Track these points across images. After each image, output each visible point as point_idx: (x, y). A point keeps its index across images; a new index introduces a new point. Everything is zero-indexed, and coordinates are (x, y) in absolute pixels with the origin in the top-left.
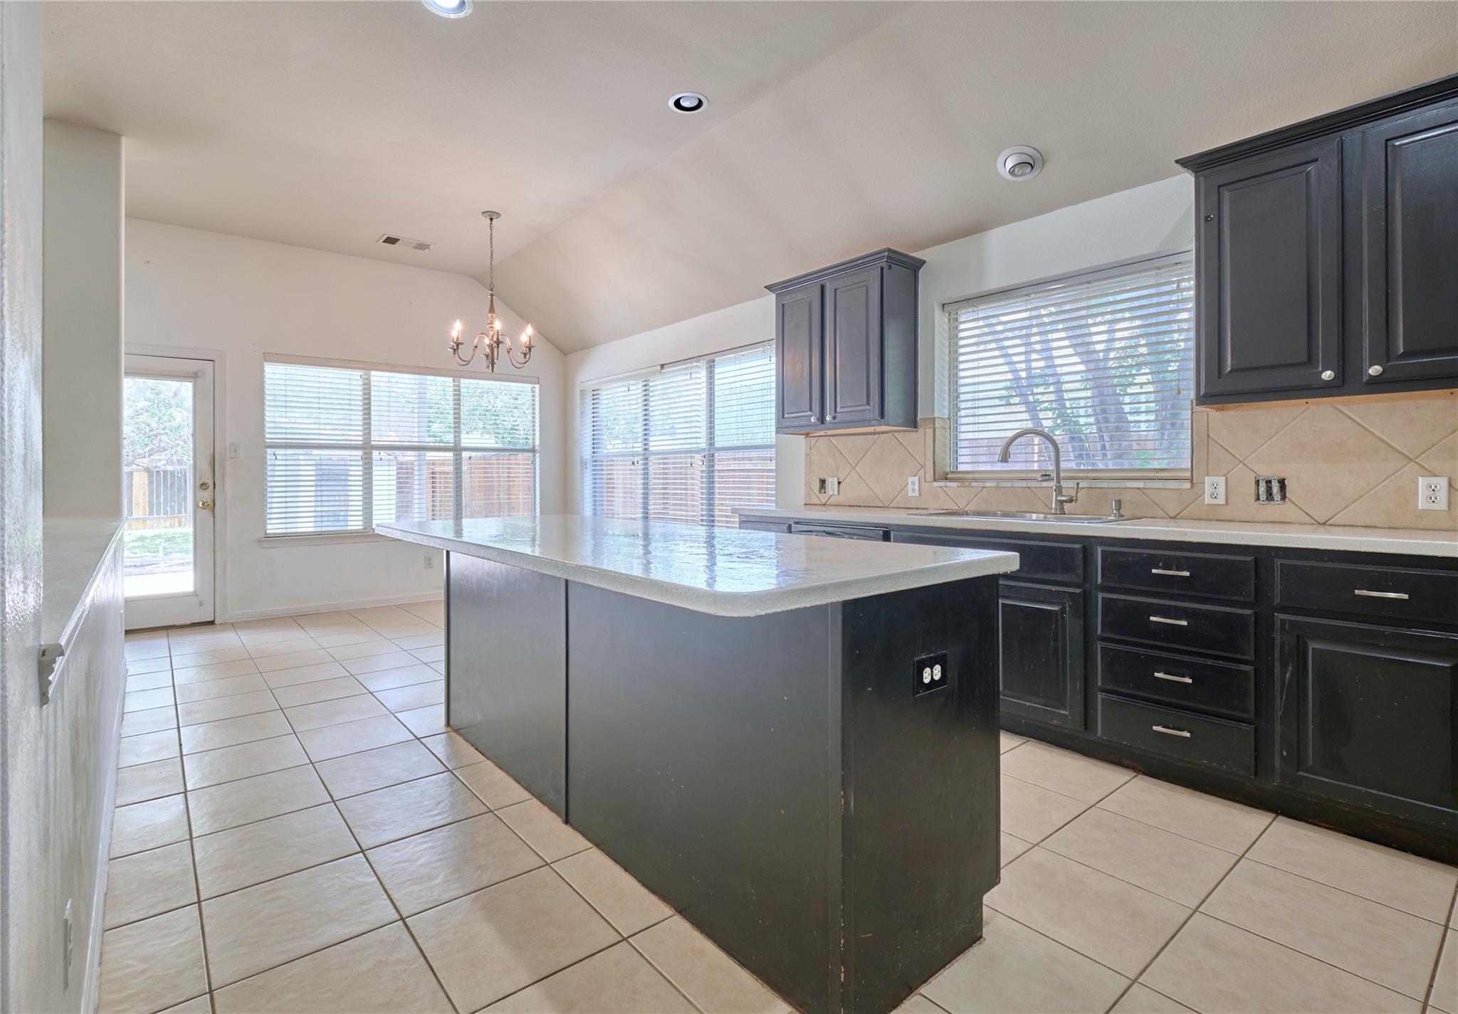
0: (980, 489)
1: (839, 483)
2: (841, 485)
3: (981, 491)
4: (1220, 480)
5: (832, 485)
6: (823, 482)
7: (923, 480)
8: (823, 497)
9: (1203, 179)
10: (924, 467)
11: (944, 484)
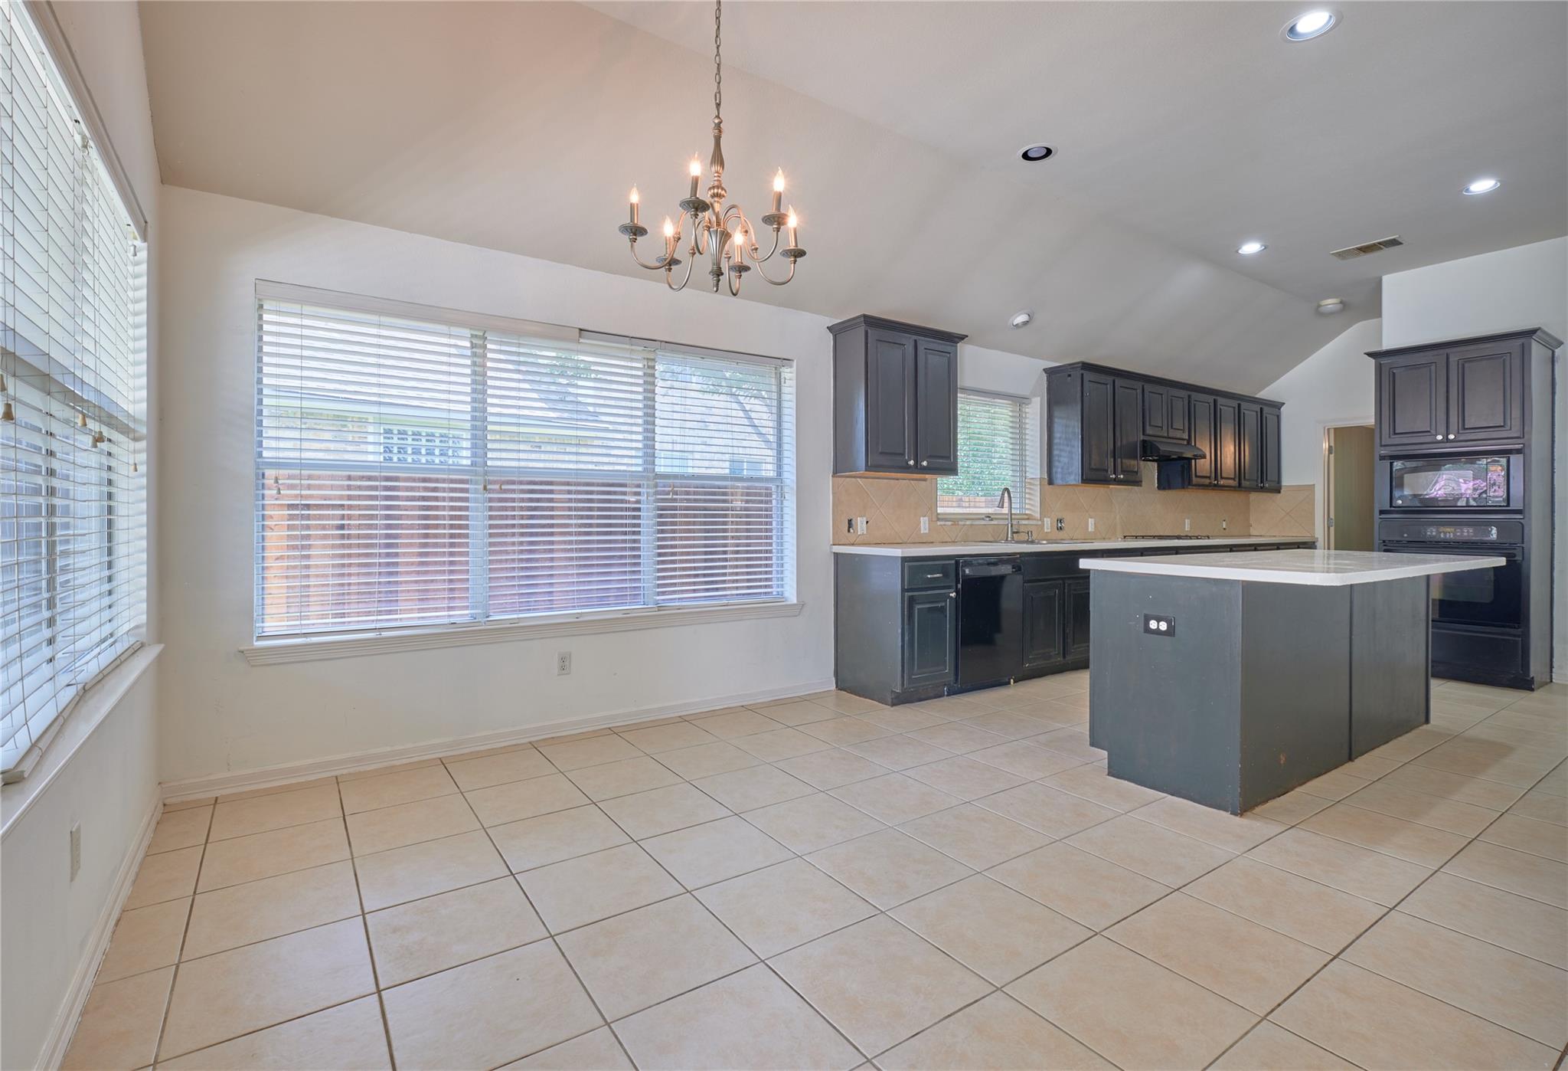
0: (962, 526)
1: (867, 522)
2: (869, 525)
3: (963, 528)
4: (1049, 520)
5: (860, 524)
6: (850, 521)
7: (930, 521)
8: (851, 537)
9: (1085, 375)
10: (931, 509)
11: (943, 523)
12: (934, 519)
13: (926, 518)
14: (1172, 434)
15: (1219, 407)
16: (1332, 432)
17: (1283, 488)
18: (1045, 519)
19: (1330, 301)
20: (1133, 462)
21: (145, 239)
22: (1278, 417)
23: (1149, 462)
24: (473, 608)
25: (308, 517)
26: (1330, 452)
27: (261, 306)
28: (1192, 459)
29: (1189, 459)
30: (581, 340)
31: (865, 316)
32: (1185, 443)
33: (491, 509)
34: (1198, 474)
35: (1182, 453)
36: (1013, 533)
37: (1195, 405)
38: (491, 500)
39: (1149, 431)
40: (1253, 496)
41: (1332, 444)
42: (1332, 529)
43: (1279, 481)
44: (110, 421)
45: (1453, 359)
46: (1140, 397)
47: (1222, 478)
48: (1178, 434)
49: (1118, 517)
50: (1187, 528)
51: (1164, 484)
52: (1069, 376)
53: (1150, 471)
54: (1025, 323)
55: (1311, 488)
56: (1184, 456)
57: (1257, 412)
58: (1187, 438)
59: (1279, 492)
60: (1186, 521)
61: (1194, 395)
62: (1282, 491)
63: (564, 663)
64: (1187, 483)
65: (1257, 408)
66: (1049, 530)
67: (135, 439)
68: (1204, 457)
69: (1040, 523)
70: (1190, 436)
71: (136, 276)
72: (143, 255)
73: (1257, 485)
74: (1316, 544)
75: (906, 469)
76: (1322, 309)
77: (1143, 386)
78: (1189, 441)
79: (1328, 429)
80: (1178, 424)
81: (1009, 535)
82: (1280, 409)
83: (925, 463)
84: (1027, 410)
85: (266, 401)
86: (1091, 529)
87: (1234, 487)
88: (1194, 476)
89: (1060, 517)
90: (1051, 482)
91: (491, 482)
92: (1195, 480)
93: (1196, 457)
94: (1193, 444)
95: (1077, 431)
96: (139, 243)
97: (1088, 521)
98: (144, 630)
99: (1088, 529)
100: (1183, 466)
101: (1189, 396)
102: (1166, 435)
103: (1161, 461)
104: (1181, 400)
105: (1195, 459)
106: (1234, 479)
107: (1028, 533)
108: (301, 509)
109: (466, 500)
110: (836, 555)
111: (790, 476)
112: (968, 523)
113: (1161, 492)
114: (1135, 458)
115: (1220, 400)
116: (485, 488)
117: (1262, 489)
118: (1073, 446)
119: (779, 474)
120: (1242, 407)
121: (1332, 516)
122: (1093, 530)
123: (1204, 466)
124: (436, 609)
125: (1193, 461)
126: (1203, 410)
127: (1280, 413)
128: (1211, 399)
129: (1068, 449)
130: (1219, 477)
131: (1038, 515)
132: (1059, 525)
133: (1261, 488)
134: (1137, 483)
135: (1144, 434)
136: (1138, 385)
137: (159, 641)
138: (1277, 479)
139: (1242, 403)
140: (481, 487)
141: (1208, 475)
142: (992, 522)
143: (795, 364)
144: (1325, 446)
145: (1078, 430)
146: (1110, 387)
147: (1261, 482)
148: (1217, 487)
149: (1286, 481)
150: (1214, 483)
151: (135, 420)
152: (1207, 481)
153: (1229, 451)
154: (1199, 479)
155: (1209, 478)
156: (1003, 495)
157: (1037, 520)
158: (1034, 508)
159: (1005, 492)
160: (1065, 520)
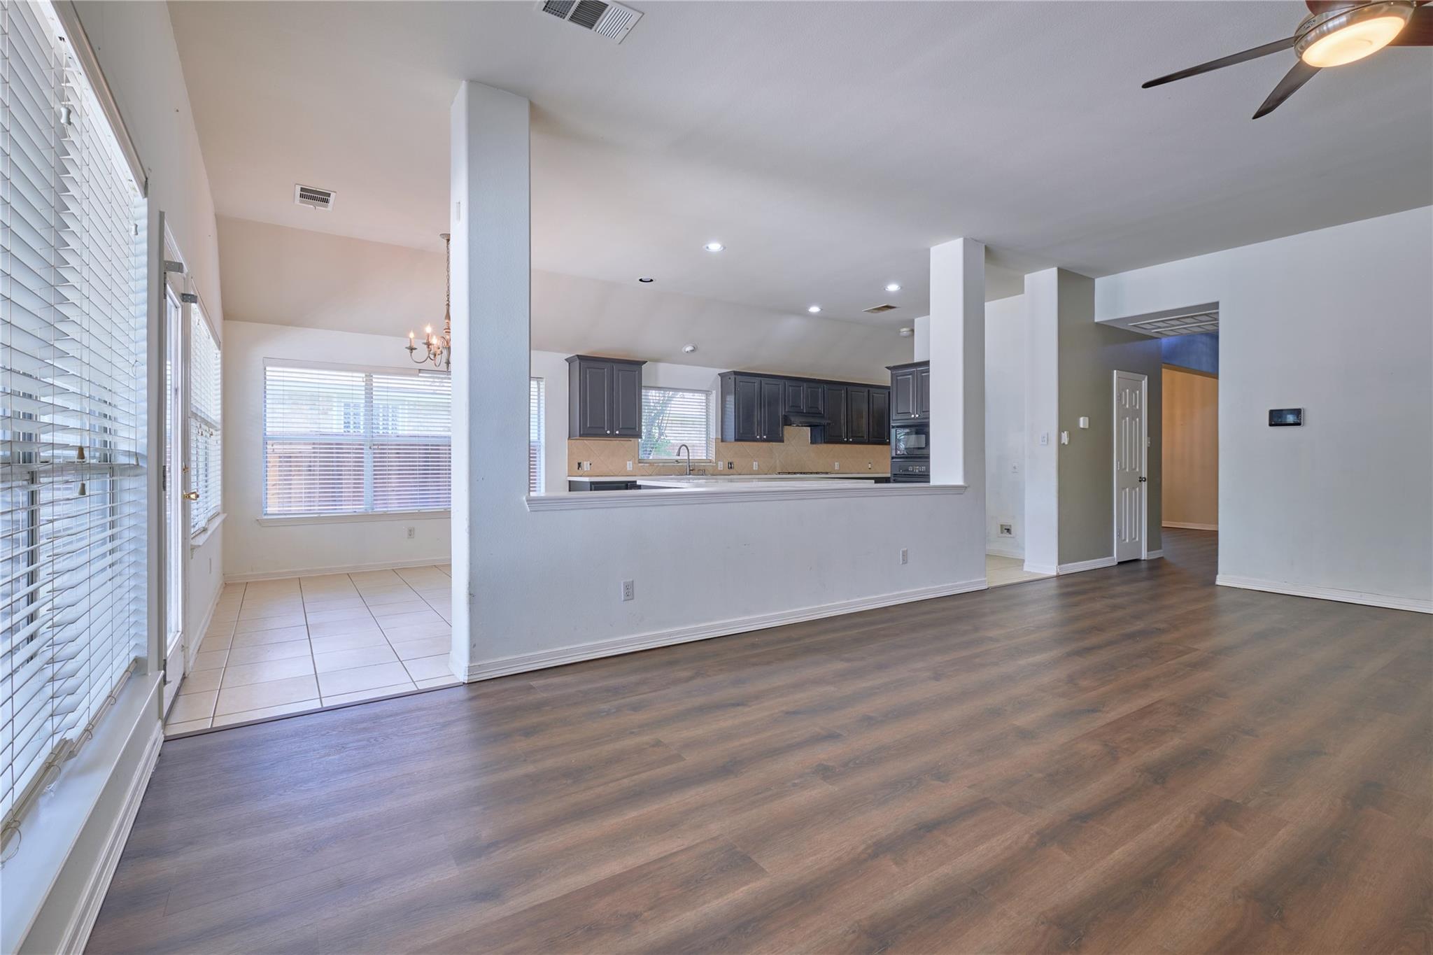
1: (590, 464)
2: (592, 466)
4: (722, 463)
5: (586, 466)
6: (579, 464)
7: (634, 463)
8: (580, 472)
9: (738, 378)
10: (634, 457)
11: (642, 464)
12: (637, 462)
13: (631, 462)
14: (809, 410)
15: (850, 393)
18: (719, 462)
19: (905, 329)
20: (776, 427)
21: (219, 349)
24: (366, 505)
25: (290, 462)
27: (265, 369)
28: (825, 425)
29: (823, 426)
30: (420, 375)
31: (578, 356)
32: (820, 416)
33: (374, 458)
34: (831, 434)
36: (690, 470)
38: (374, 453)
39: (789, 409)
44: (207, 423)
46: (782, 389)
47: (852, 437)
48: (815, 411)
49: (778, 461)
50: (837, 467)
51: (814, 440)
52: (731, 377)
53: (804, 433)
54: (692, 351)
57: (885, 395)
58: (821, 412)
60: (836, 464)
61: (828, 386)
63: (411, 533)
64: (824, 440)
65: (885, 392)
66: (722, 468)
67: (216, 430)
69: (715, 464)
70: (824, 411)
71: (216, 364)
72: (219, 356)
75: (607, 435)
76: (901, 334)
77: (785, 383)
78: (823, 415)
80: (814, 404)
81: (688, 472)
83: (617, 432)
85: (268, 406)
86: (755, 468)
88: (828, 436)
89: (730, 461)
90: (722, 441)
91: (374, 445)
93: (827, 424)
94: (826, 416)
96: (218, 351)
97: (752, 463)
98: (219, 507)
99: (753, 468)
100: (822, 430)
101: (823, 387)
102: (805, 411)
103: (812, 426)
106: (864, 437)
107: (704, 470)
108: (287, 458)
109: (362, 453)
110: (570, 481)
111: (543, 440)
112: (661, 464)
113: (814, 445)
114: (778, 425)
115: (851, 389)
116: (370, 448)
119: (539, 439)
120: (871, 392)
122: (757, 469)
124: (348, 505)
125: (826, 427)
128: (843, 387)
131: (714, 460)
132: (730, 466)
134: (781, 440)
135: (785, 411)
136: (781, 382)
137: (224, 512)
140: (368, 447)
142: (679, 464)
143: (544, 380)
145: (733, 410)
146: (757, 385)
150: (844, 439)
151: (216, 423)
152: (839, 439)
154: (831, 438)
155: (841, 436)
156: (680, 448)
157: (713, 463)
158: (712, 457)
159: (684, 447)
160: (735, 463)
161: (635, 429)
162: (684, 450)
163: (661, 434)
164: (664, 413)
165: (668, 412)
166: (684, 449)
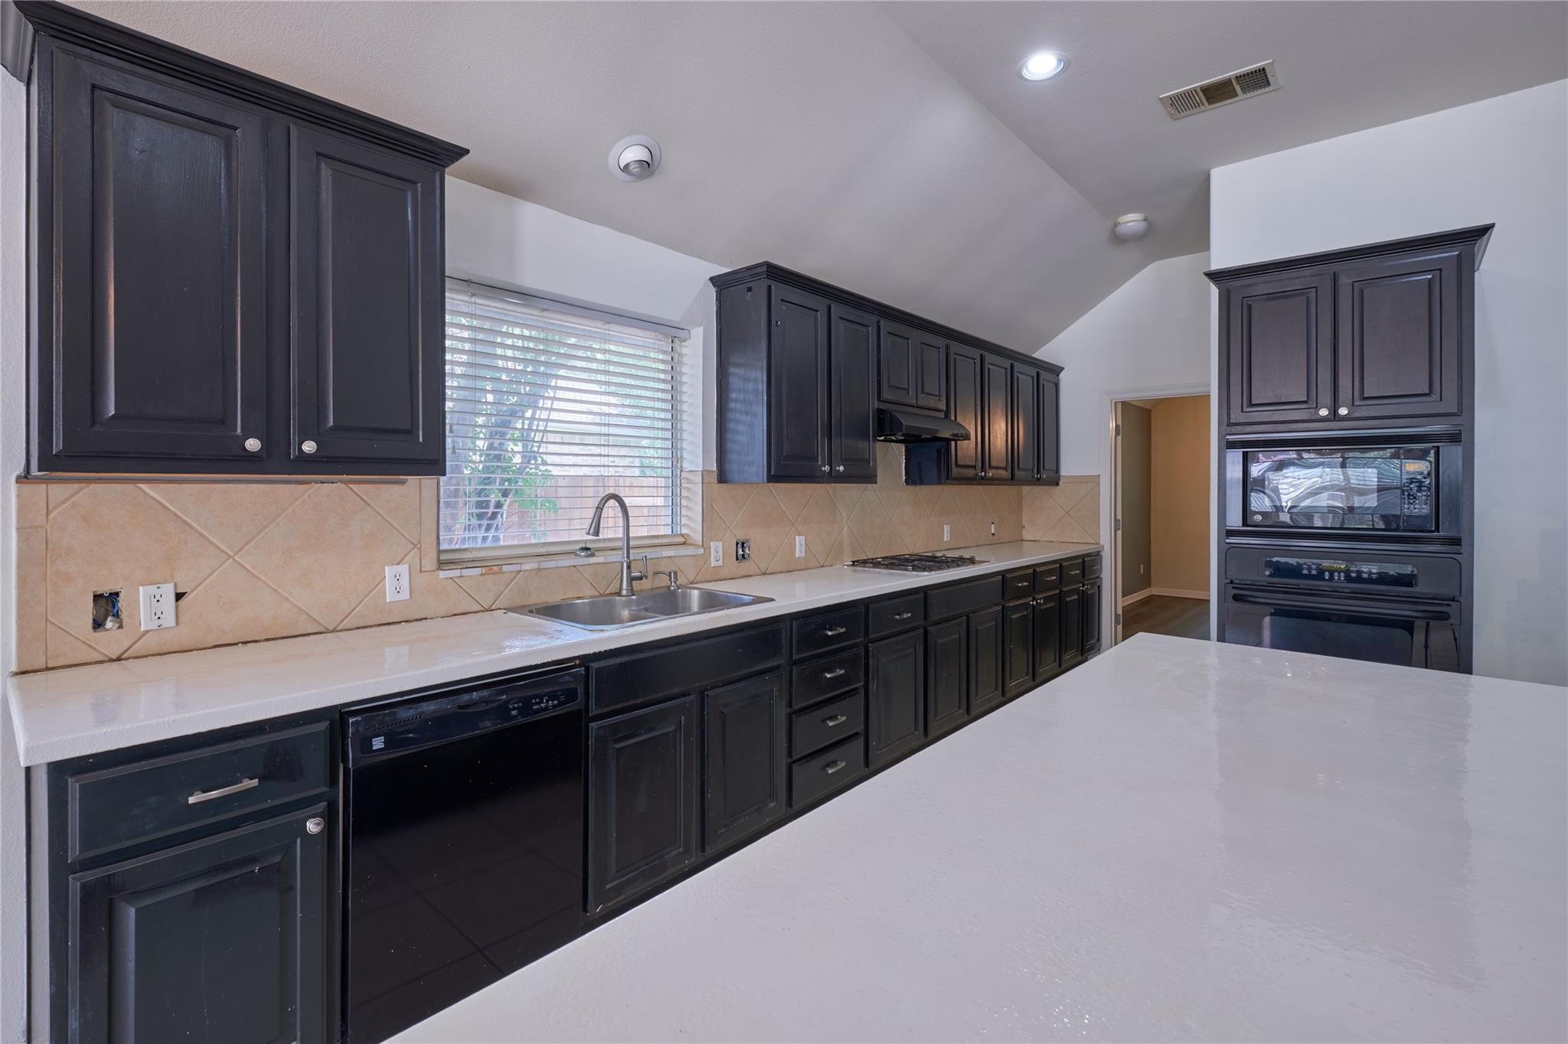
0: (513, 575)
1: (179, 596)
2: (184, 601)
3: (515, 578)
4: (720, 544)
5: (151, 602)
6: (104, 598)
7: (416, 570)
8: (110, 641)
9: (773, 288)
10: (417, 545)
11: (455, 573)
12: (430, 562)
13: (404, 569)
14: (924, 401)
15: (987, 366)
16: (1119, 405)
17: (1062, 478)
18: (711, 543)
19: (1131, 217)
20: (861, 444)
22: (1057, 385)
23: (893, 444)
26: (1117, 434)
28: (951, 440)
29: (948, 441)
32: (942, 415)
34: (959, 462)
35: (937, 431)
36: (632, 579)
37: (955, 360)
39: (887, 395)
40: (1026, 489)
41: (1120, 423)
42: (1119, 533)
43: (1057, 471)
45: (1345, 281)
46: (872, 339)
47: (990, 467)
48: (932, 402)
49: (845, 532)
50: (947, 536)
51: (914, 477)
52: (750, 289)
53: (892, 457)
54: (644, 168)
55: (1095, 480)
56: (939, 435)
57: (1033, 377)
58: (945, 408)
59: (1058, 484)
60: (945, 526)
61: (955, 347)
62: (1060, 483)
64: (944, 475)
65: (1033, 372)
66: (720, 563)
68: (967, 437)
69: (701, 551)
70: (947, 408)
73: (1033, 476)
74: (1101, 553)
76: (1121, 229)
77: (878, 322)
78: (947, 413)
79: (1116, 403)
80: (932, 386)
81: (625, 586)
82: (1058, 376)
83: (310, 447)
84: (684, 351)
86: (799, 552)
87: (1006, 480)
88: (954, 466)
89: (742, 538)
90: (722, 478)
92: (954, 470)
93: (956, 438)
94: (953, 418)
95: (760, 387)
97: (795, 539)
99: (794, 553)
100: (939, 451)
101: (947, 347)
102: (914, 402)
103: (910, 442)
104: (937, 350)
105: (956, 441)
106: (1005, 469)
107: (670, 576)
113: (911, 488)
114: (865, 436)
115: (990, 358)
117: (1038, 482)
118: (755, 415)
120: (1016, 370)
121: (1119, 517)
122: (803, 555)
123: (967, 449)
125: (953, 443)
126: (966, 369)
127: (1058, 380)
128: (976, 353)
129: (748, 419)
130: (987, 467)
131: (698, 537)
132: (741, 552)
133: (1038, 479)
134: (870, 478)
135: (879, 399)
136: (871, 319)
138: (1055, 468)
139: (1015, 363)
141: (974, 464)
142: (592, 560)
144: (1112, 425)
145: (763, 387)
146: (821, 316)
147: (1038, 473)
148: (985, 481)
149: (1065, 471)
150: (980, 474)
152: (971, 472)
153: (999, 429)
154: (960, 470)
155: (974, 467)
156: (600, 509)
157: (696, 546)
158: (692, 524)
159: (612, 502)
160: (752, 544)
161: (411, 432)
162: (612, 509)
163: (529, 456)
164: (535, 407)
165: (548, 404)
166: (611, 513)
